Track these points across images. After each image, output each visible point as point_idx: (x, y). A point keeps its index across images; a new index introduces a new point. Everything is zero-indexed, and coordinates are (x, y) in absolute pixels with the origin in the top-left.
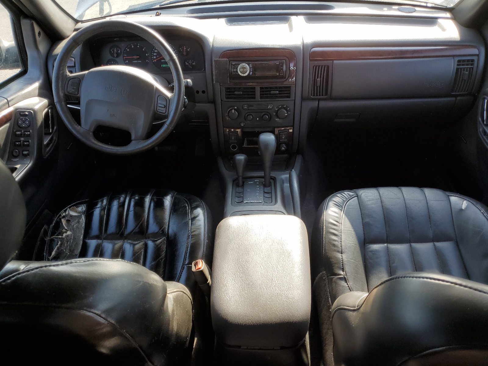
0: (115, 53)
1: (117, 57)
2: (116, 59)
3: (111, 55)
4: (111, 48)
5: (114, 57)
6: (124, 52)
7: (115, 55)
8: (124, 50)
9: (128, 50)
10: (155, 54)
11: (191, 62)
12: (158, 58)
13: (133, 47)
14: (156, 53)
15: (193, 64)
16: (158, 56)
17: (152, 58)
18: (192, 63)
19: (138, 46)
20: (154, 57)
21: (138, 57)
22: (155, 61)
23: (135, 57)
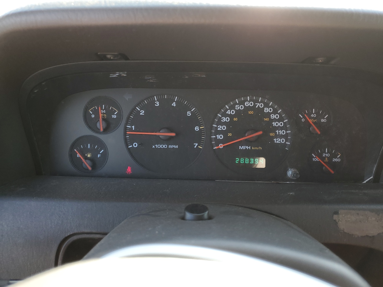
0: (101, 119)
1: (106, 130)
2: (102, 137)
3: (90, 127)
4: (92, 103)
5: (97, 130)
6: (128, 118)
7: (101, 125)
8: (131, 114)
9: (142, 113)
10: (220, 128)
11: (328, 155)
12: (231, 139)
13: (158, 104)
14: (225, 124)
15: (334, 160)
16: (230, 135)
17: (211, 140)
18: (330, 159)
19: (174, 104)
20: (218, 137)
21: (173, 134)
22: (221, 146)
23: (163, 134)
